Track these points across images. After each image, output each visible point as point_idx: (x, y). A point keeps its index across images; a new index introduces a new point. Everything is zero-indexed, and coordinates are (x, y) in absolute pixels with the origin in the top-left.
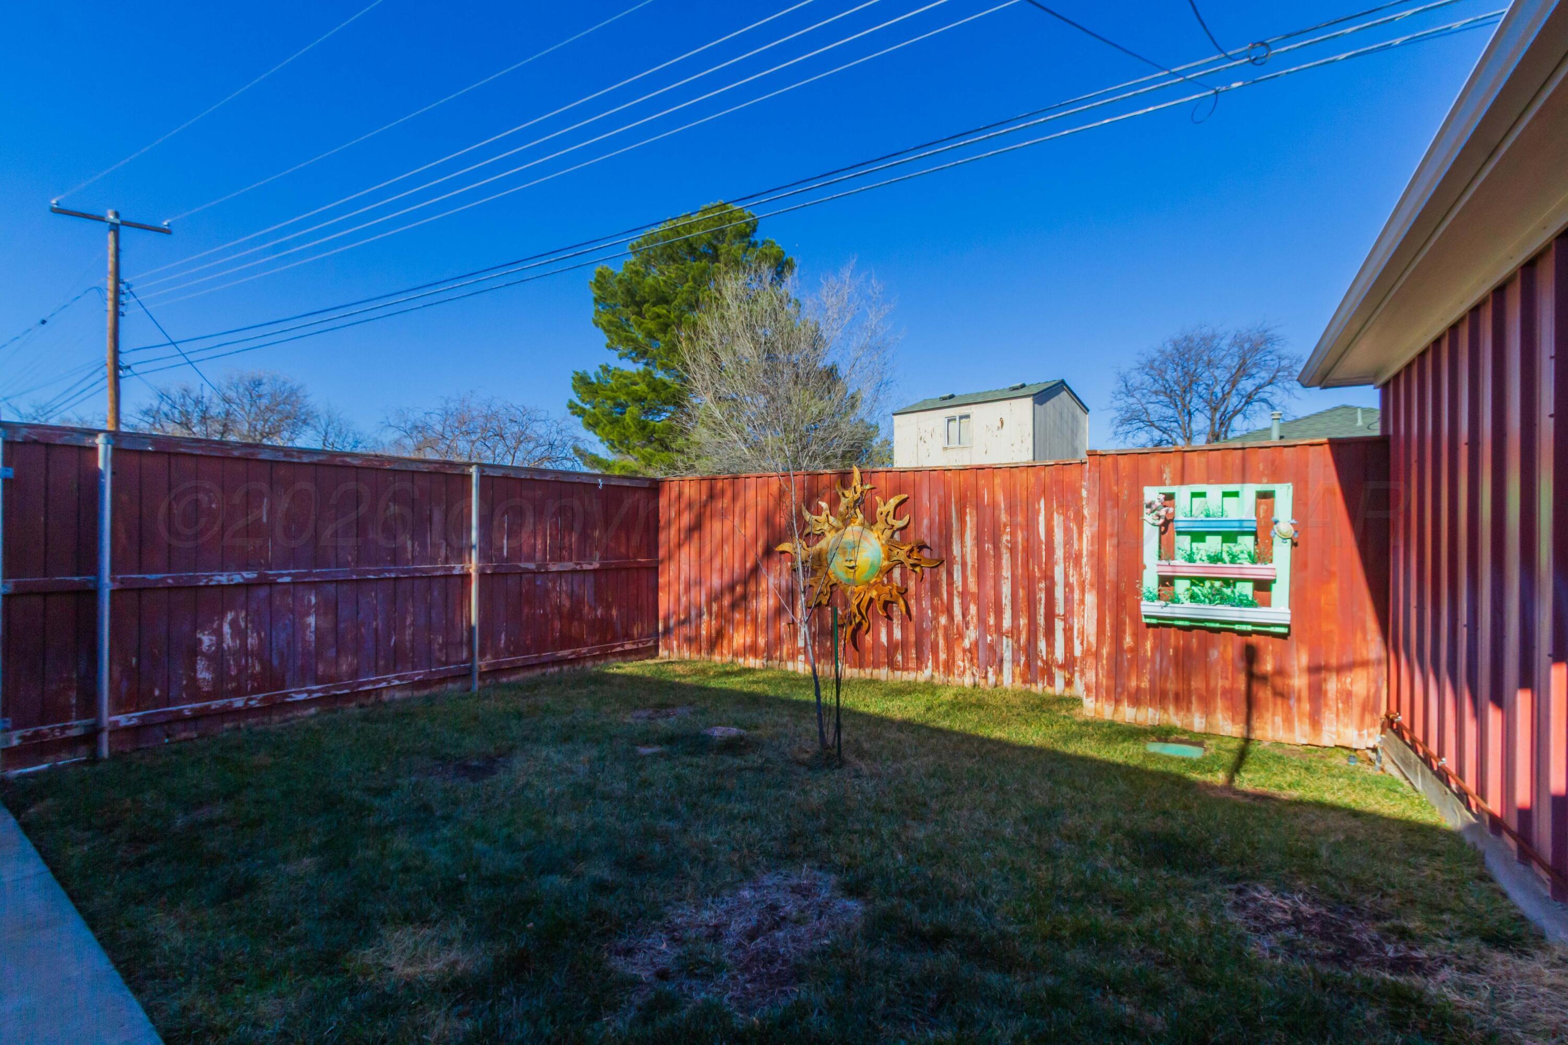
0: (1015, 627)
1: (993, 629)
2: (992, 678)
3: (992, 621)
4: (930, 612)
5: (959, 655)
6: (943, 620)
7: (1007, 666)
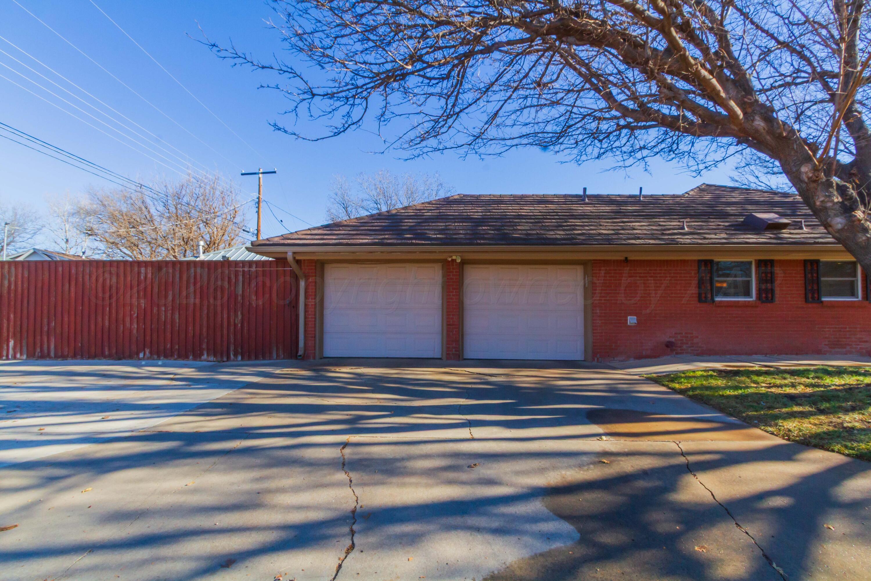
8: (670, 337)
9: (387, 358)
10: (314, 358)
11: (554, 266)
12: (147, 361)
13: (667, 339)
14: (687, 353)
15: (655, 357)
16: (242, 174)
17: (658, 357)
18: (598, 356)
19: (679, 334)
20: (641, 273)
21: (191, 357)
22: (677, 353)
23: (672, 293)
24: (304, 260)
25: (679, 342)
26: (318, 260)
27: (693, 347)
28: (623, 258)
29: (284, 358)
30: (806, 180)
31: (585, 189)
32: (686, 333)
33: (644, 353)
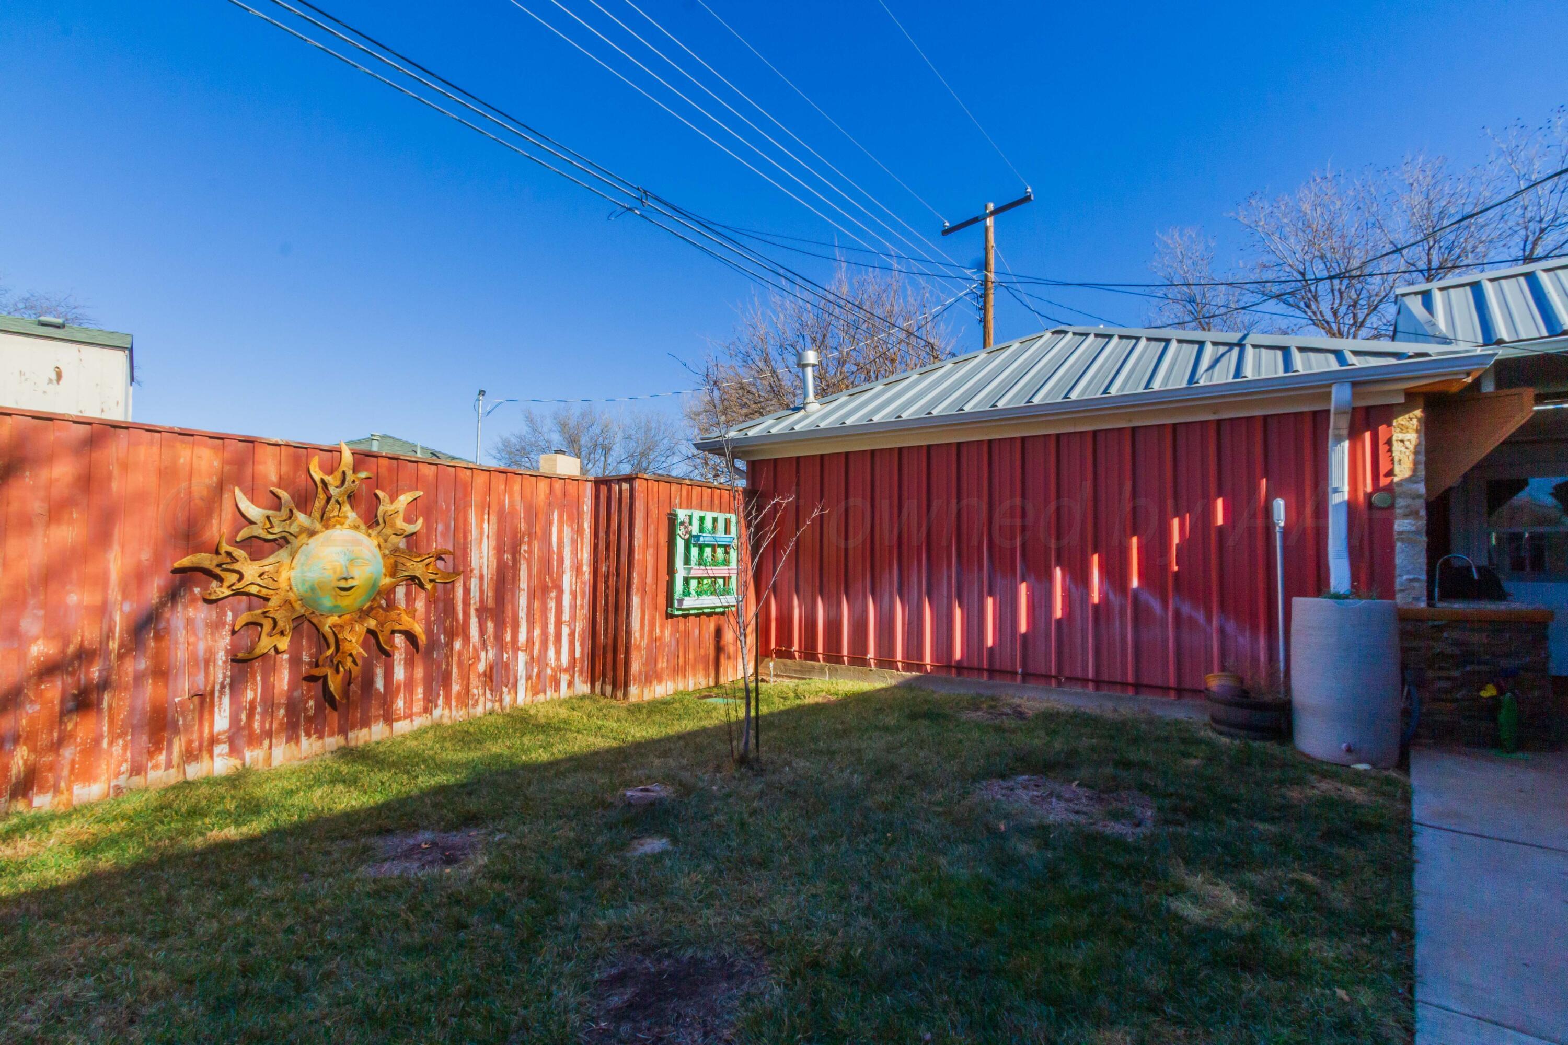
0: (530, 641)
1: (509, 645)
2: (507, 699)
3: (508, 637)
4: (442, 637)
5: (474, 681)
6: (458, 645)
7: (522, 684)
16: (946, 232)
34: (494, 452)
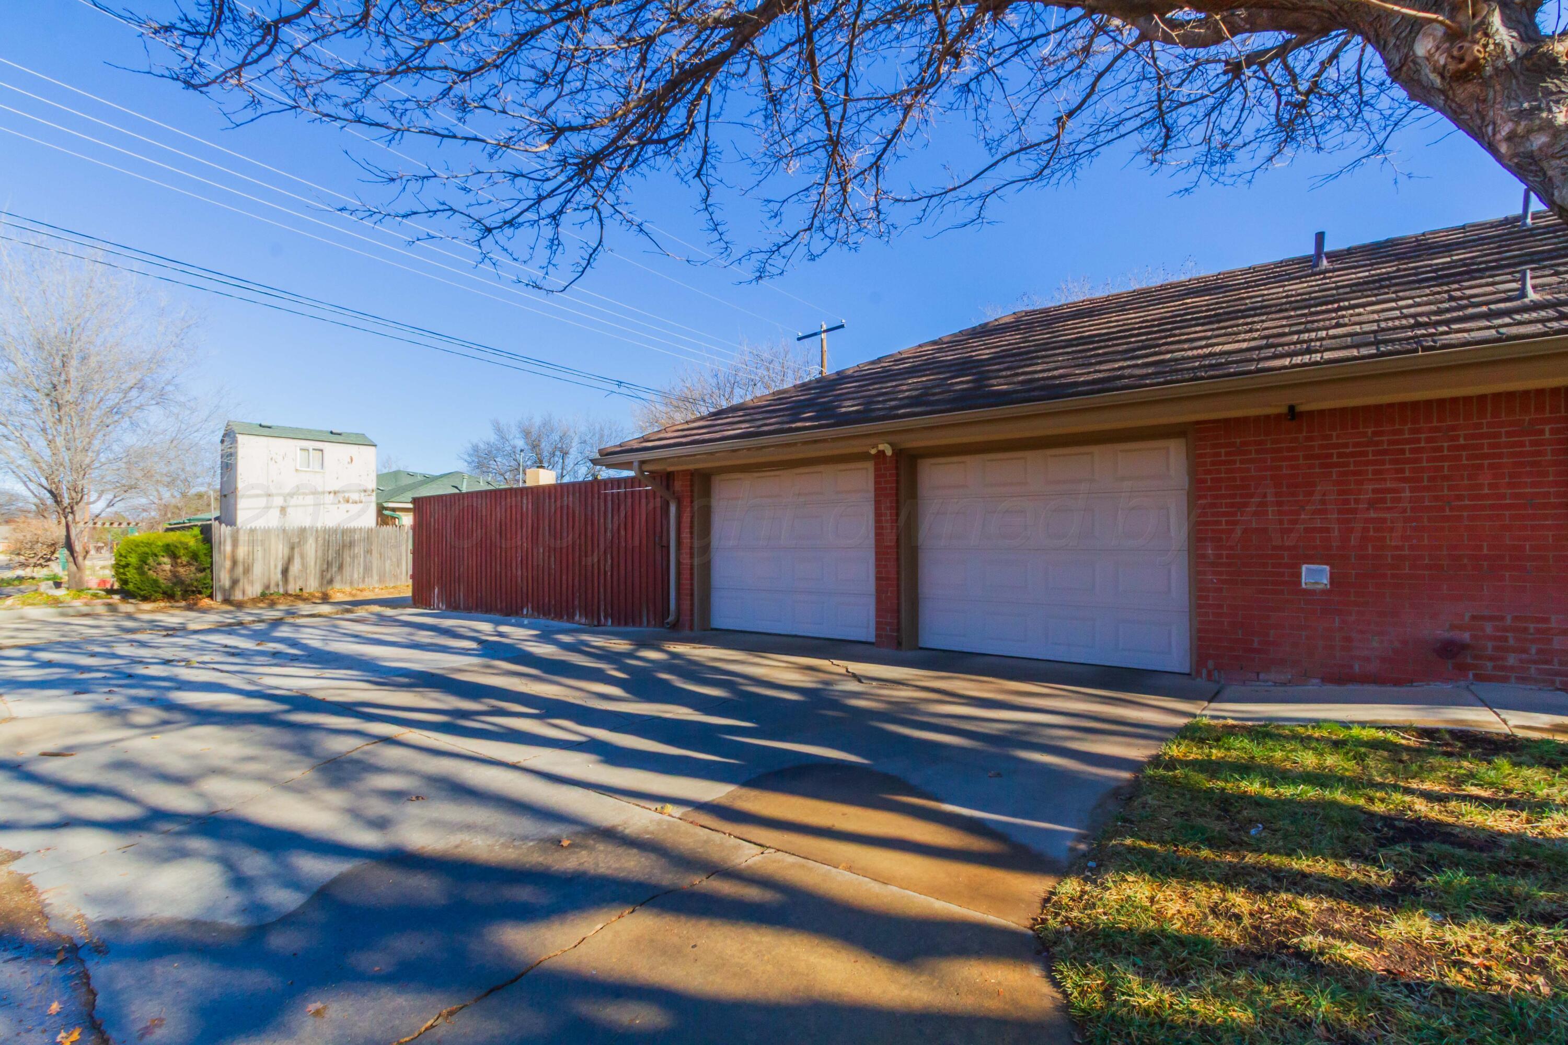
8: (1453, 627)
9: (796, 636)
10: (691, 628)
11: (1109, 447)
12: (533, 620)
13: (1446, 634)
14: (1522, 679)
15: (1397, 683)
16: (799, 339)
17: (1410, 682)
18: (1211, 664)
19: (1490, 618)
20: (1346, 445)
21: (565, 617)
22: (1479, 678)
23: (1459, 498)
24: (678, 472)
25: (1490, 645)
26: (696, 470)
27: (1547, 662)
28: (1284, 410)
29: (655, 626)
30: (1438, 81)
31: (1320, 238)
32: (1516, 618)
33: (1357, 668)
34: (466, 457)
